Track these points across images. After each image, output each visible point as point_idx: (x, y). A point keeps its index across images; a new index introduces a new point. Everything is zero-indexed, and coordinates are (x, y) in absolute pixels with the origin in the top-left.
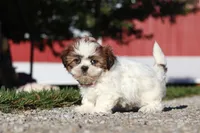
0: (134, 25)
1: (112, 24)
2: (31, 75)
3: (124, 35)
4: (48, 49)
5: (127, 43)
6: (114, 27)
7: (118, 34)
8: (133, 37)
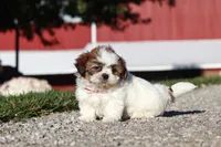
0: (130, 9)
1: (106, 8)
2: (17, 68)
4: (36, 37)
5: (123, 29)
6: (108, 11)
7: (113, 20)
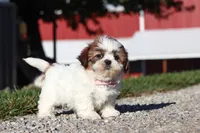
3: (163, 8)
4: (81, 27)
8: (172, 9)
